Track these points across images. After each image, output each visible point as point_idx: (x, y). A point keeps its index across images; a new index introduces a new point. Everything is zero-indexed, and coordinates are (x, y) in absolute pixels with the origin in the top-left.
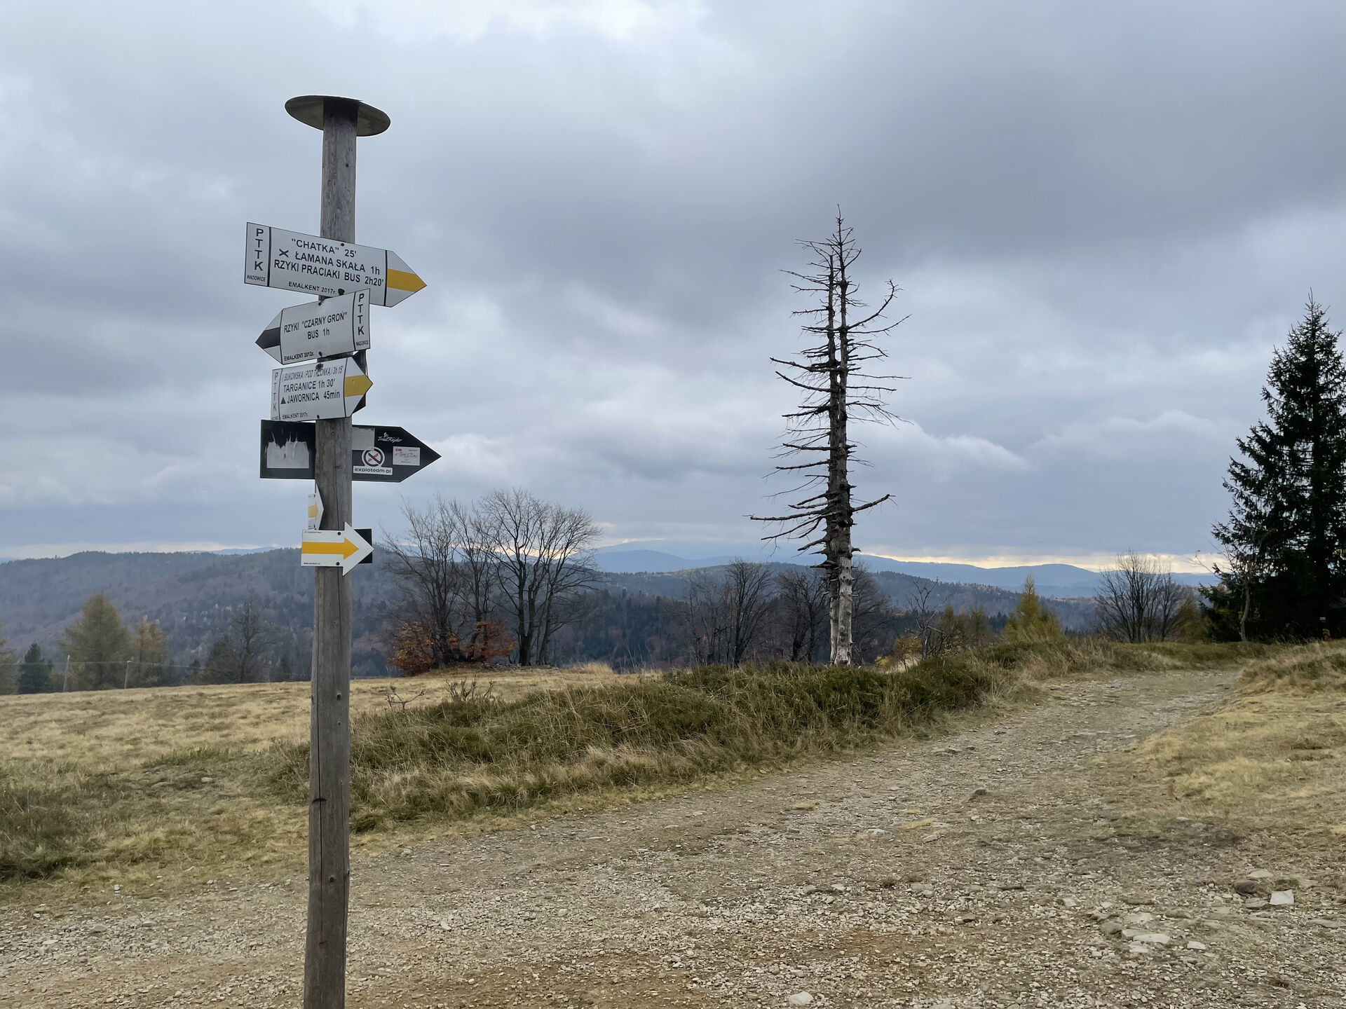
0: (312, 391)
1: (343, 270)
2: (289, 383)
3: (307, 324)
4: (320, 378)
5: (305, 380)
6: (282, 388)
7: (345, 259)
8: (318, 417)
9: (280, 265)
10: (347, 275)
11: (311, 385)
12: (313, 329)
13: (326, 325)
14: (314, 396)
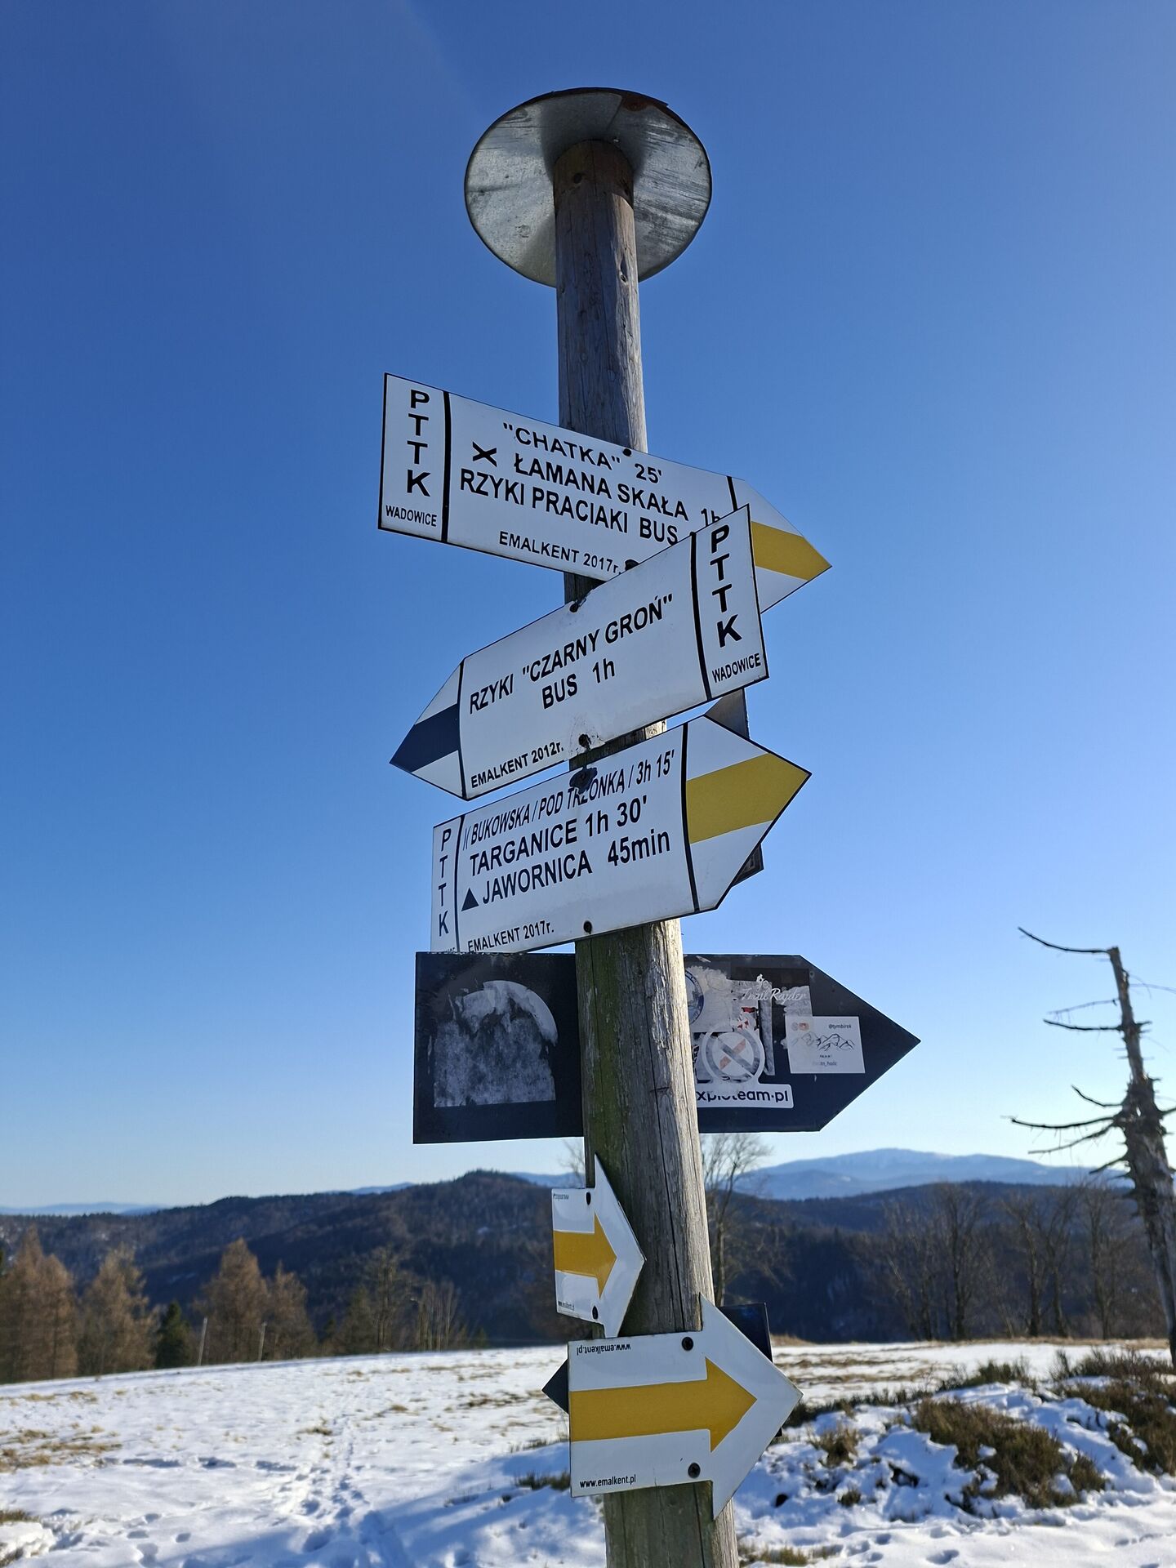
0: (565, 850)
1: (635, 513)
2: (486, 845)
3: (538, 669)
4: (591, 808)
5: (540, 824)
6: (465, 864)
7: (639, 485)
8: (588, 926)
9: (475, 484)
10: (645, 527)
11: (559, 835)
12: (559, 675)
13: (603, 651)
14: (573, 865)
